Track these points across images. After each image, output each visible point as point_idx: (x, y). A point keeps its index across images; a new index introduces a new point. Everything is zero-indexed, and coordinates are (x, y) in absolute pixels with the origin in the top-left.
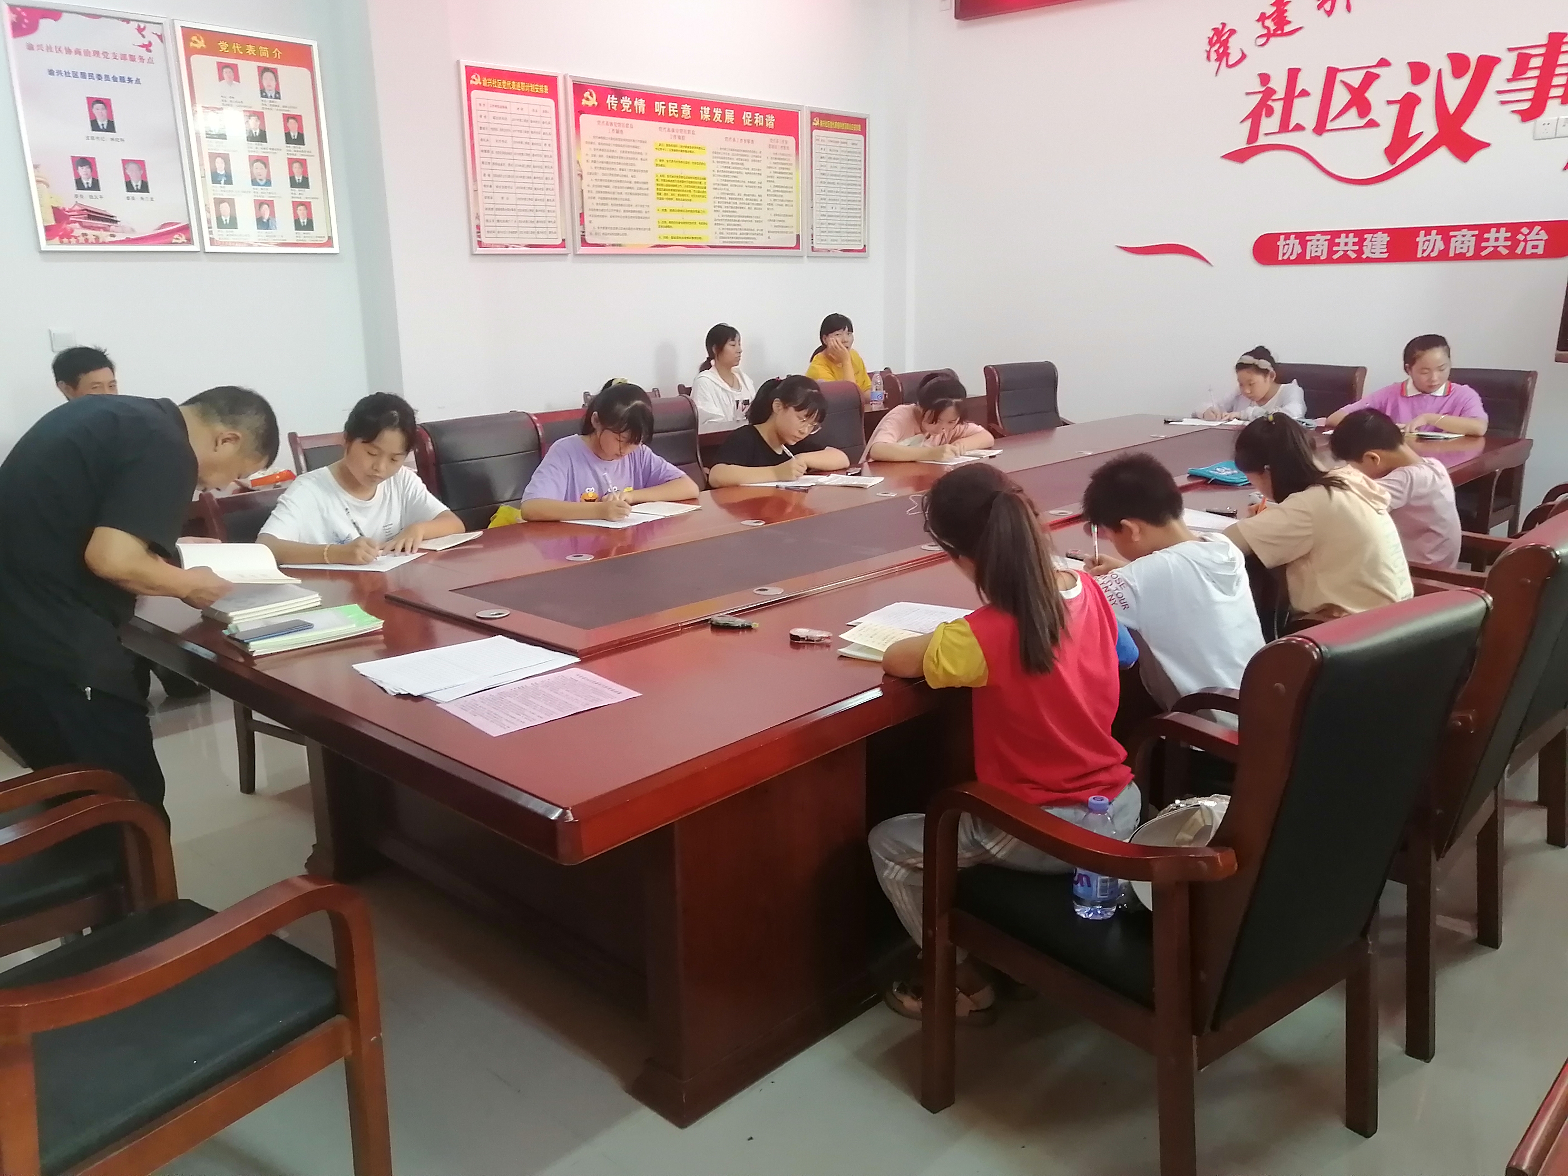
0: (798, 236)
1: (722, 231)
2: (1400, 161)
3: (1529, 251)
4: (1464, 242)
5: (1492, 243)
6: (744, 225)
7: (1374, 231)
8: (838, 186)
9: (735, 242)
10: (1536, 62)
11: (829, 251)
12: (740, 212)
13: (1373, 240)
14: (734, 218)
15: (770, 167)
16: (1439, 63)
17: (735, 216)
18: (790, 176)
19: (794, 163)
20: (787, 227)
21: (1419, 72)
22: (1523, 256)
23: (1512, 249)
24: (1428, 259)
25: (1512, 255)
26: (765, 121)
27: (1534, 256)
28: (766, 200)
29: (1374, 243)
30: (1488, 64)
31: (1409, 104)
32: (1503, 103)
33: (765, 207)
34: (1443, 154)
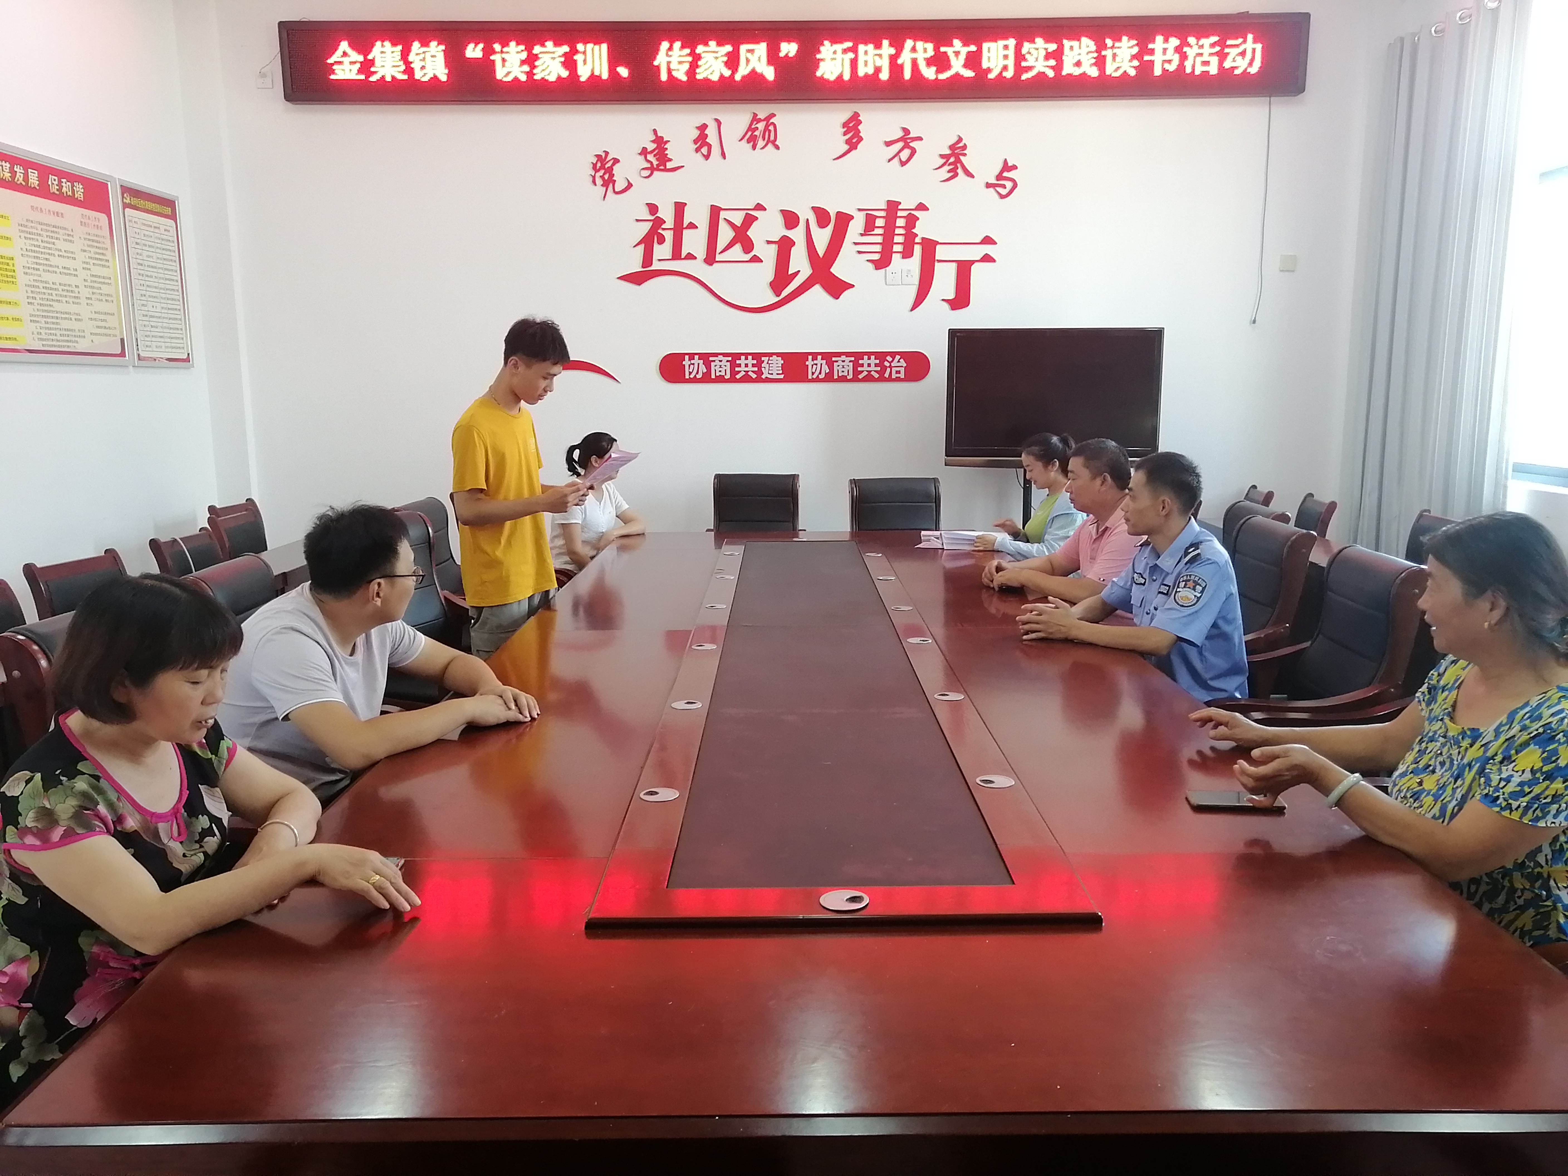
0: (122, 340)
1: (39, 331)
2: (785, 293)
3: (894, 376)
4: (844, 367)
5: (866, 368)
6: (65, 324)
7: (770, 355)
8: (156, 280)
9: (55, 346)
10: (880, 222)
11: (155, 360)
12: (57, 306)
13: (769, 362)
14: (51, 314)
15: (85, 251)
16: (805, 214)
17: (53, 312)
18: (107, 264)
19: (109, 249)
20: (109, 328)
21: (790, 219)
22: (890, 379)
23: (881, 373)
24: (817, 380)
25: (882, 379)
26: (73, 191)
27: (898, 380)
28: (85, 292)
29: (771, 365)
30: (844, 220)
31: (785, 246)
32: (859, 252)
33: (84, 301)
34: (817, 290)
